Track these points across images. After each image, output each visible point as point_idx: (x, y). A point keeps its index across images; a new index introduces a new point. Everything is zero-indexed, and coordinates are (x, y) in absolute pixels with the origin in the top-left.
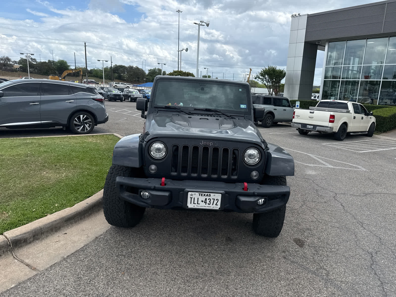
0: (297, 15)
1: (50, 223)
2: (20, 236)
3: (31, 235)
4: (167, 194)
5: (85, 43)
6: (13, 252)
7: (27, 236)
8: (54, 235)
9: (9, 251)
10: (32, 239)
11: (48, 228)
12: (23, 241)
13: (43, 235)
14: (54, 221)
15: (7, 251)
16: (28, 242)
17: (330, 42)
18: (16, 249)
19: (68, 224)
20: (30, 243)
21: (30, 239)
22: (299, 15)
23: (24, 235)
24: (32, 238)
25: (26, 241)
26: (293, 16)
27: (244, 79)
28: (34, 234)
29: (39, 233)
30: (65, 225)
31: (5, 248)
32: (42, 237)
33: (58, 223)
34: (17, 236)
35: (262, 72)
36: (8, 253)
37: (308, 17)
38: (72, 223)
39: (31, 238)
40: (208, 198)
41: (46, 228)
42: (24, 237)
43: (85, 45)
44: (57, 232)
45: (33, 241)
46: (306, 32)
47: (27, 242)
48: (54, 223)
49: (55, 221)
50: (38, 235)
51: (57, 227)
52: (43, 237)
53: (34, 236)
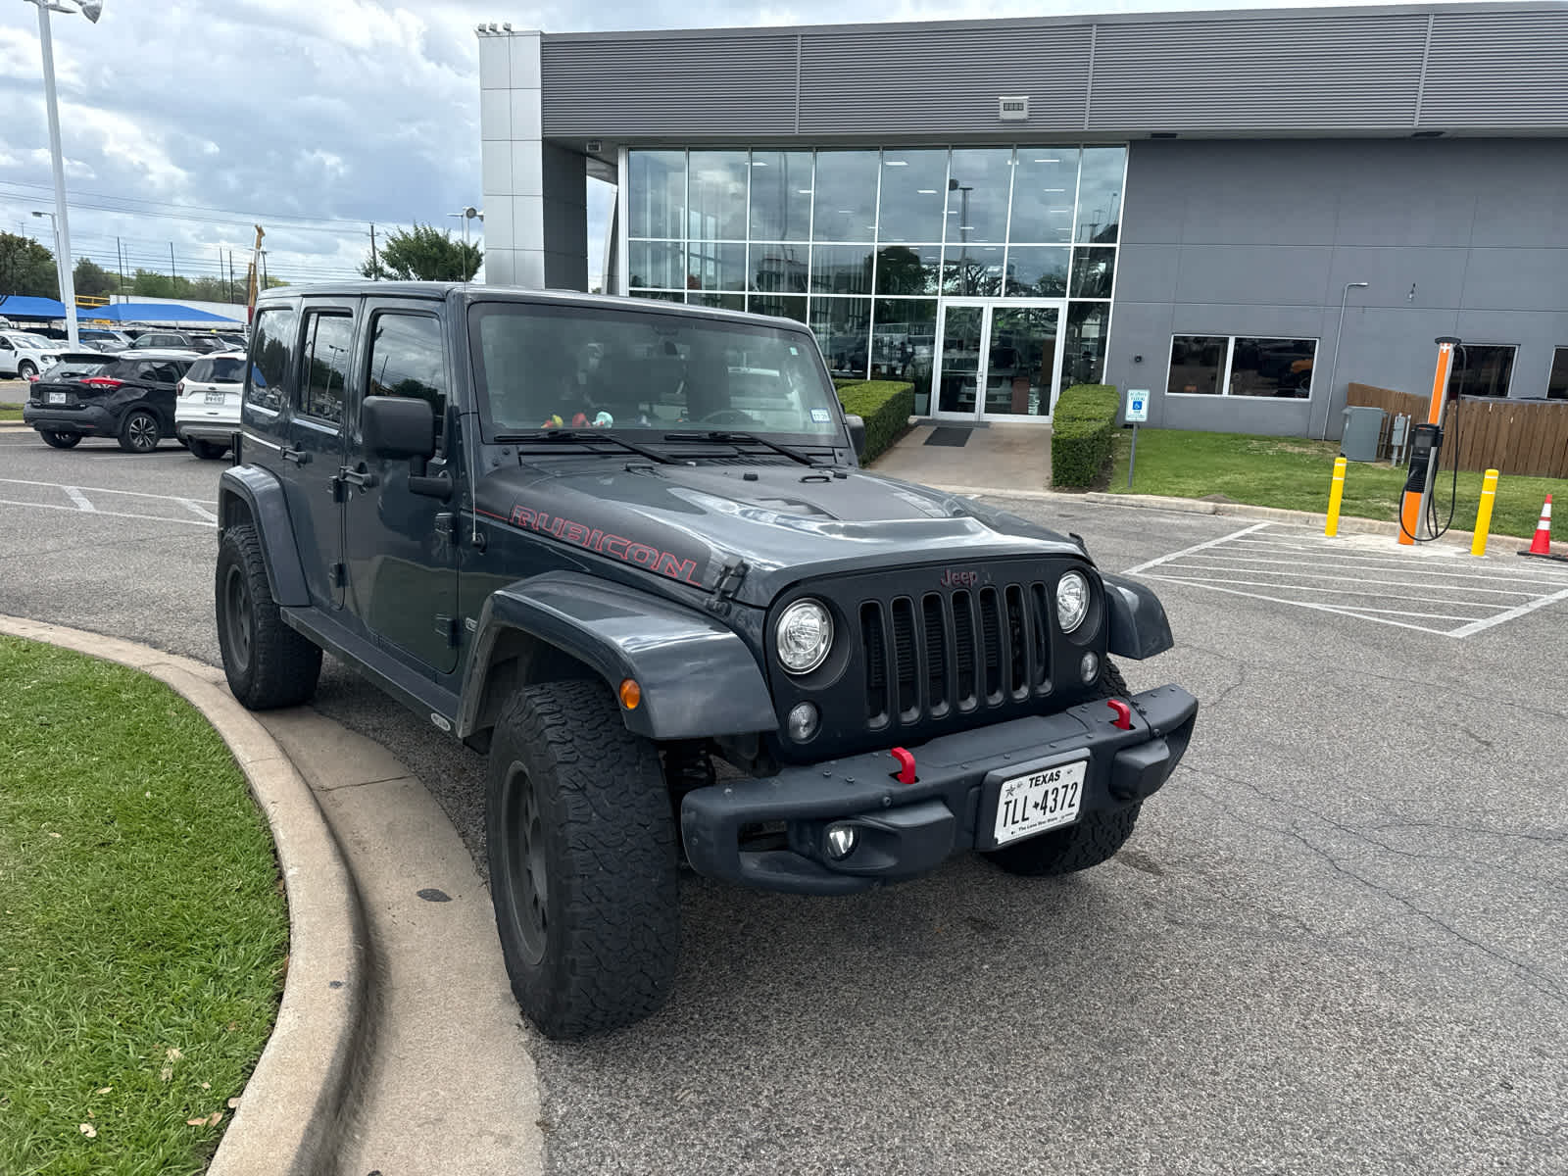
0: (500, 29)
4: (938, 813)
17: (631, 149)
22: (508, 30)
26: (484, 31)
27: (227, 270)
35: (390, 246)
37: (542, 43)
40: (1050, 786)
46: (543, 102)
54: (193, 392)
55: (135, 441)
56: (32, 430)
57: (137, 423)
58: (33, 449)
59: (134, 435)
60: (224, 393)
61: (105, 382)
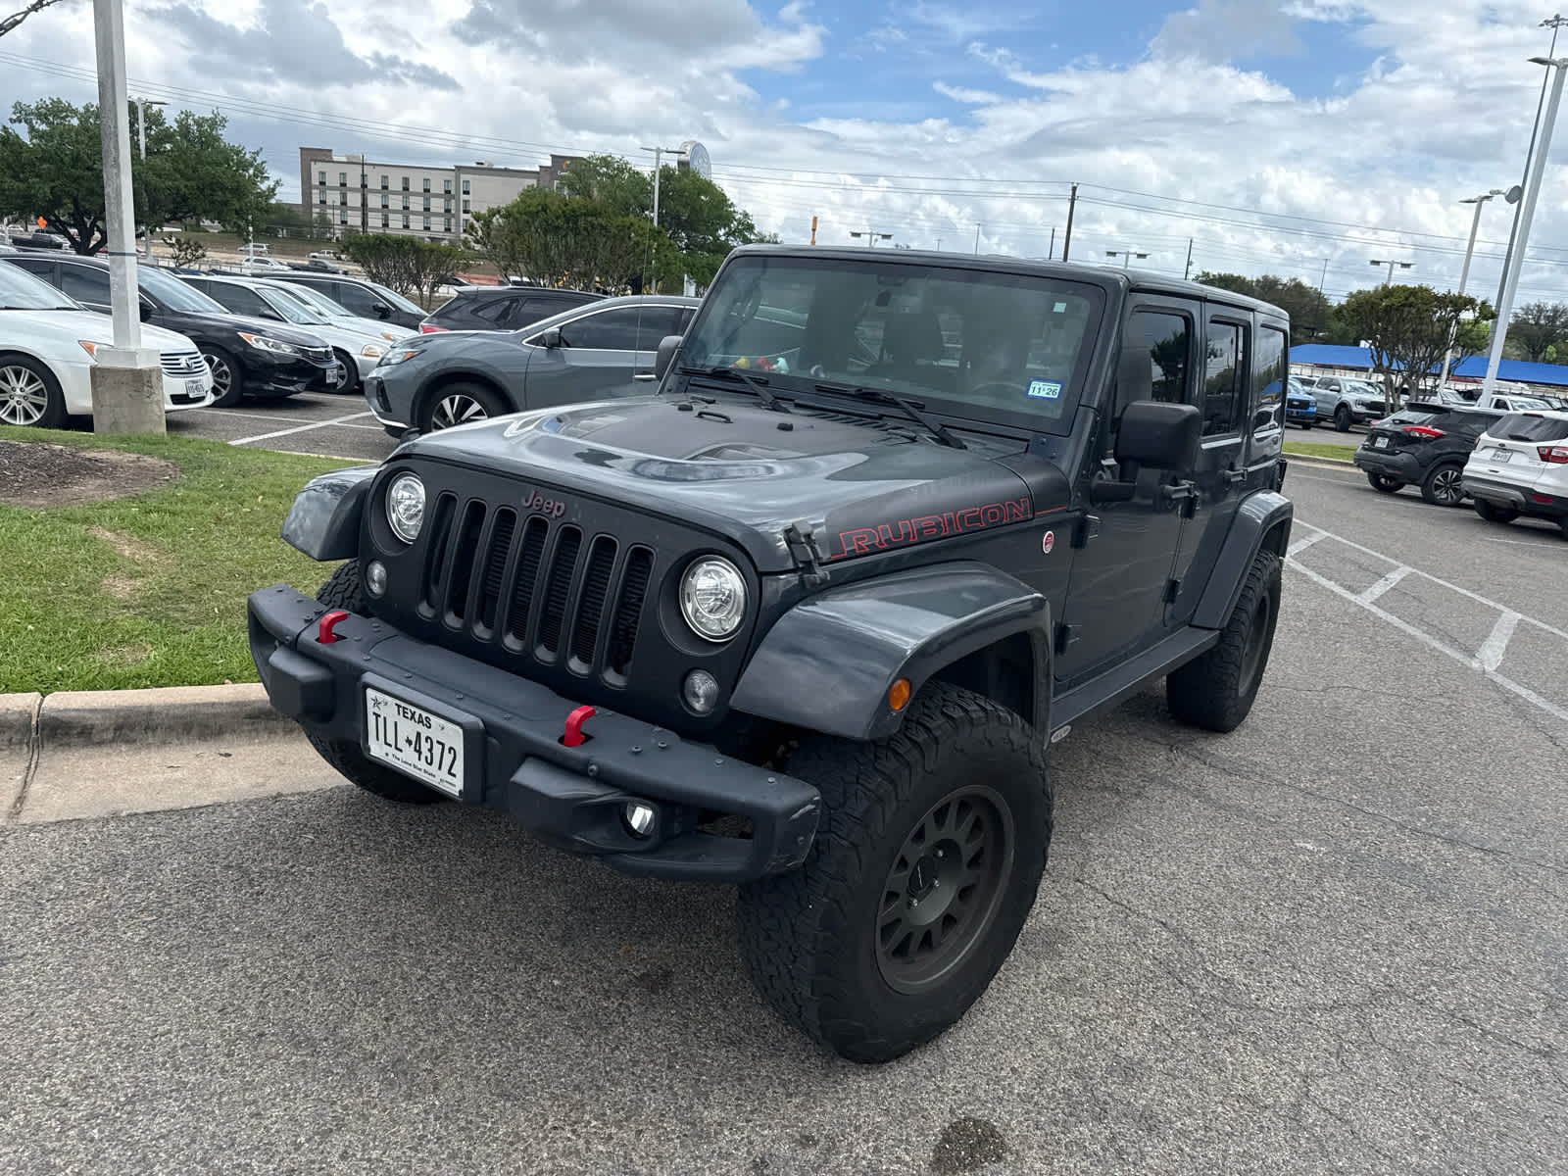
1: (191, 705)
2: (73, 714)
3: (108, 722)
5: (1074, 189)
6: (36, 752)
7: (97, 720)
8: (188, 747)
9: (28, 744)
10: (110, 735)
11: (175, 717)
12: (79, 730)
13: (150, 734)
14: (204, 704)
15: (21, 743)
16: (96, 738)
18: (49, 747)
19: (256, 730)
20: (100, 743)
21: (103, 731)
23: (88, 715)
24: (112, 731)
25: (90, 733)
28: (121, 720)
29: (139, 723)
30: (246, 728)
31: (16, 733)
32: (147, 739)
33: (215, 715)
34: (69, 710)
36: (21, 749)
38: (272, 732)
39: (108, 729)
40: (423, 731)
41: (167, 714)
42: (84, 722)
43: (1074, 194)
44: (205, 740)
45: (113, 741)
47: (90, 738)
48: (205, 710)
49: (213, 704)
50: (132, 730)
51: (207, 726)
52: (150, 740)
53: (119, 728)
54: (1485, 447)
55: (1437, 493)
56: (1361, 471)
57: (1445, 476)
58: (1359, 489)
59: (1437, 487)
60: (1512, 451)
61: (1424, 431)
